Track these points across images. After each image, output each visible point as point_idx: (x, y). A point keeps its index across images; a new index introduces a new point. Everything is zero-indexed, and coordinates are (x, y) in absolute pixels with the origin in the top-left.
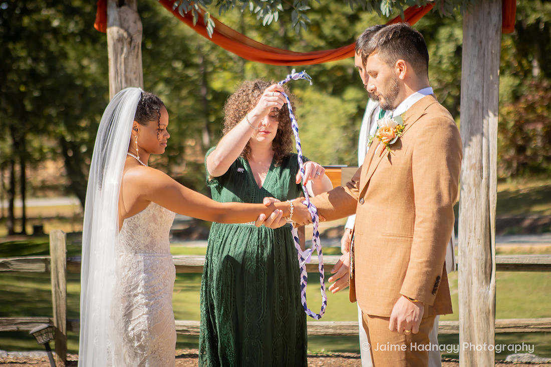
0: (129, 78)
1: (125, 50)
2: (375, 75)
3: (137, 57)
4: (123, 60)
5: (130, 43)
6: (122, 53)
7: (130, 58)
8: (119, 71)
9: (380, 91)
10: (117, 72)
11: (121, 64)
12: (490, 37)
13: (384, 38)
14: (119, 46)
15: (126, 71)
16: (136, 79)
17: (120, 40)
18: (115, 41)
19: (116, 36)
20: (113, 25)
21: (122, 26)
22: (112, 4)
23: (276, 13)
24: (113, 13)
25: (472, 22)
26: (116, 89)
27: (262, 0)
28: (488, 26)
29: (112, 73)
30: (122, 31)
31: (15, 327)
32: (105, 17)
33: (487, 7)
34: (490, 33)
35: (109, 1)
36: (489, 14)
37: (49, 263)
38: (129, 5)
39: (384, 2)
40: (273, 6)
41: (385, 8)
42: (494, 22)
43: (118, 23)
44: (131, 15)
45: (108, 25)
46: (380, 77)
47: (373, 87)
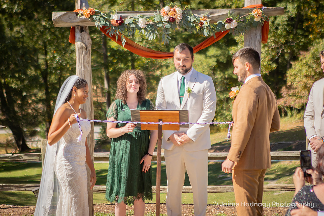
0: (85, 66)
1: (84, 53)
3: (89, 55)
4: (83, 57)
5: (86, 49)
6: (82, 54)
7: (86, 56)
8: (81, 62)
10: (80, 63)
11: (81, 59)
12: (256, 45)
14: (81, 51)
15: (84, 63)
16: (88, 66)
17: (82, 48)
18: (79, 48)
19: (80, 46)
20: (78, 41)
21: (82, 42)
22: (78, 31)
23: (155, 35)
24: (78, 35)
25: (248, 39)
26: (79, 71)
27: (148, 29)
28: (255, 40)
29: (77, 63)
30: (82, 44)
31: (24, 189)
32: (74, 37)
33: (254, 31)
34: (256, 43)
35: (77, 30)
36: (256, 34)
37: (41, 156)
38: (86, 32)
39: (205, 30)
40: (153, 32)
41: (206, 33)
42: (258, 38)
43: (81, 40)
44: (86, 36)
45: (76, 41)
46: (239, 68)
47: (236, 72)
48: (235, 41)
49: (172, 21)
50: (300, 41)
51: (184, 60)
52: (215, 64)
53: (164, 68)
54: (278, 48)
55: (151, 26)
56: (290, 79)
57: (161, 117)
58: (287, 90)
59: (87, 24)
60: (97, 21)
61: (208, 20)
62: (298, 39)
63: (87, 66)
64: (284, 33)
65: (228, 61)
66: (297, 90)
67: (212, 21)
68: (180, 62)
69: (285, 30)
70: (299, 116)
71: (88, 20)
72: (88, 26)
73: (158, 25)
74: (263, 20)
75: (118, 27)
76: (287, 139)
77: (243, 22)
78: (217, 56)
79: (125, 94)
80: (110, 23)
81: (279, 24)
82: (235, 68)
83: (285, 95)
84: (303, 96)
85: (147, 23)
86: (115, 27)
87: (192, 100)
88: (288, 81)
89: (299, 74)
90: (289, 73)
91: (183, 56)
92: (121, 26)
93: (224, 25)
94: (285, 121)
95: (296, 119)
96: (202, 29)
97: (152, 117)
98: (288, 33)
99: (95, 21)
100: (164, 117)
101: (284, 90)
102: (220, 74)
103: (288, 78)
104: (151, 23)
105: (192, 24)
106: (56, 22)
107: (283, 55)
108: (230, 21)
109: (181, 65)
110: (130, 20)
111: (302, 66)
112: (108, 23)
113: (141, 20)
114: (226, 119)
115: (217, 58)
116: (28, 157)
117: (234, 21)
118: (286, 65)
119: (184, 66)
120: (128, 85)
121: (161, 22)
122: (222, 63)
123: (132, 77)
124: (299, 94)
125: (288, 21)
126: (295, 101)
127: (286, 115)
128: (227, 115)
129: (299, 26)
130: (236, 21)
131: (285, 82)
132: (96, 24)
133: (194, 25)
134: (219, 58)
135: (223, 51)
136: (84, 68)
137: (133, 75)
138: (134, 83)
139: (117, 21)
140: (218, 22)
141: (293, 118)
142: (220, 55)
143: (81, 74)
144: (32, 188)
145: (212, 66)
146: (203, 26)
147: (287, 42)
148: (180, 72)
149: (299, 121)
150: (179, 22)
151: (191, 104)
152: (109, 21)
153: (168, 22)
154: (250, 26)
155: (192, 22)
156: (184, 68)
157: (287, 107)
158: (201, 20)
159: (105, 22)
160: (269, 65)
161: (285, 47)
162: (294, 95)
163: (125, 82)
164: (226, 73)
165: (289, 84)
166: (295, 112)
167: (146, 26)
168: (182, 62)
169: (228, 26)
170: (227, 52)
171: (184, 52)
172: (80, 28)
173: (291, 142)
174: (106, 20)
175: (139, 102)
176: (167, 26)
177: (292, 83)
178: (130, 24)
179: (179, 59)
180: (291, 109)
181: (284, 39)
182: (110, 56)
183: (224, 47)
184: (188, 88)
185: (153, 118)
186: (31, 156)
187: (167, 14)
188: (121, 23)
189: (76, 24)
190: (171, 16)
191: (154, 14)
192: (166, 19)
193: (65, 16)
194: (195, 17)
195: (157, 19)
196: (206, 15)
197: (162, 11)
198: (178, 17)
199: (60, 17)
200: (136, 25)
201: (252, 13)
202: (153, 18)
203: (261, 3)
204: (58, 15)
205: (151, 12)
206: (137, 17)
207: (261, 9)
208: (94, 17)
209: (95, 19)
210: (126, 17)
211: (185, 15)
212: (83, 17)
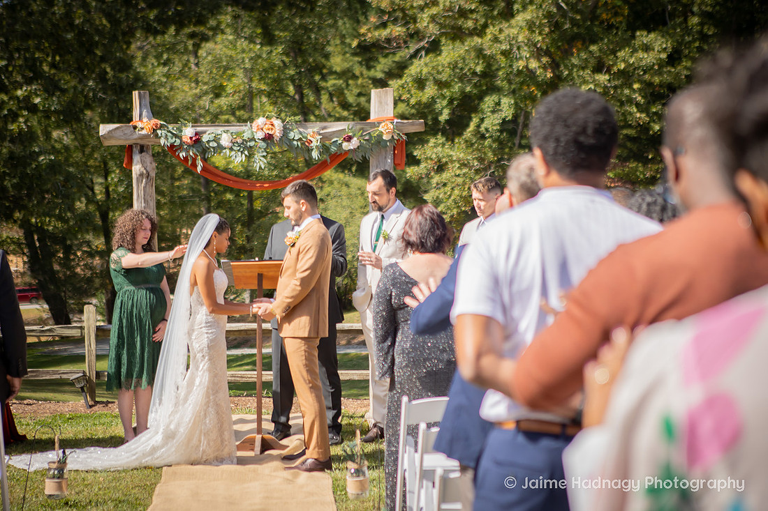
0: (146, 200)
1: (144, 180)
2: (289, 208)
3: (152, 186)
4: (143, 187)
5: (148, 177)
6: (142, 183)
7: (148, 186)
8: (139, 195)
9: (292, 216)
11: (141, 191)
13: (294, 189)
14: (140, 179)
15: (144, 195)
17: (141, 175)
18: (137, 175)
19: (138, 173)
20: (136, 165)
21: (142, 166)
22: (136, 150)
23: (244, 157)
24: (136, 157)
25: (375, 163)
27: (235, 148)
29: (135, 197)
30: (142, 169)
31: (58, 376)
32: (131, 160)
33: (384, 154)
35: (134, 149)
36: (386, 158)
37: (84, 329)
38: (147, 152)
39: (314, 150)
40: (242, 152)
41: (315, 154)
42: (389, 163)
43: (140, 163)
44: (148, 158)
45: (133, 164)
46: (292, 209)
47: (287, 215)
49: (268, 138)
55: (239, 145)
59: (149, 142)
60: (162, 138)
61: (319, 137)
63: (149, 201)
67: (325, 137)
71: (150, 135)
72: (150, 144)
73: (248, 144)
74: (396, 137)
75: (192, 146)
77: (367, 140)
80: (181, 141)
85: (233, 141)
86: (189, 146)
92: (196, 145)
93: (341, 144)
96: (310, 150)
99: (160, 137)
104: (239, 141)
106: (105, 138)
108: (349, 139)
110: (210, 136)
112: (178, 141)
113: (224, 136)
117: (355, 139)
121: (253, 139)
130: (358, 139)
132: (162, 141)
133: (299, 143)
136: (145, 202)
139: (191, 138)
140: (332, 141)
144: (70, 375)
146: (312, 145)
150: (278, 140)
152: (180, 138)
153: (263, 140)
154: (377, 146)
155: (297, 140)
158: (309, 138)
159: (174, 139)
167: (231, 145)
169: (346, 146)
172: (139, 147)
174: (176, 136)
176: (263, 144)
178: (208, 142)
186: (69, 329)
187: (262, 129)
188: (197, 141)
189: (135, 142)
190: (267, 132)
191: (244, 128)
192: (260, 135)
193: (118, 131)
194: (301, 133)
195: (246, 136)
196: (315, 130)
197: (254, 124)
198: (277, 133)
199: (110, 132)
200: (218, 144)
201: (380, 129)
202: (241, 134)
203: (392, 115)
204: (108, 130)
205: (239, 126)
206: (220, 132)
207: (392, 123)
208: (159, 132)
209: (160, 135)
210: (205, 132)
211: (286, 130)
212: (144, 132)
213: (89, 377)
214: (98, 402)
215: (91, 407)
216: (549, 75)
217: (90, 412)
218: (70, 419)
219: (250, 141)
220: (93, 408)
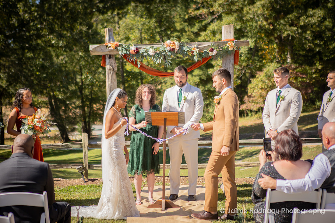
3: (115, 75)
4: (111, 76)
5: (113, 70)
6: (110, 74)
7: (113, 75)
10: (109, 80)
14: (110, 71)
15: (112, 80)
17: (110, 69)
18: (108, 70)
19: (109, 68)
20: (107, 65)
21: (110, 65)
22: (107, 58)
23: (160, 60)
24: (107, 61)
25: (224, 62)
26: (108, 85)
27: (156, 56)
28: (229, 63)
29: (107, 80)
30: (110, 67)
31: (70, 167)
32: (105, 62)
33: (229, 57)
34: (230, 65)
35: (106, 57)
36: (230, 59)
37: (82, 144)
38: (113, 58)
39: (195, 56)
40: (159, 58)
41: (196, 59)
42: (231, 62)
43: (109, 64)
44: (113, 61)
45: (106, 64)
46: (217, 83)
47: (214, 85)
48: (212, 64)
49: (172, 50)
50: (257, 65)
51: (181, 77)
52: (199, 80)
53: (163, 84)
54: (242, 70)
55: (158, 54)
56: (250, 91)
57: (166, 116)
58: (248, 98)
59: (114, 53)
60: (120, 51)
61: (197, 50)
62: (255, 63)
63: (114, 82)
64: (246, 59)
65: (207, 79)
66: (255, 98)
67: (200, 50)
68: (178, 79)
69: (247, 57)
70: (256, 116)
71: (114, 50)
72: (114, 54)
73: (162, 53)
74: (235, 49)
75: (135, 55)
76: (248, 132)
77: (221, 51)
78: (200, 75)
79: (141, 101)
80: (129, 52)
81: (242, 53)
82: (214, 83)
83: (247, 102)
84: (259, 102)
85: (155, 52)
86: (133, 55)
87: (187, 105)
88: (249, 92)
89: (256, 87)
90: (250, 86)
91: (181, 74)
92: (137, 54)
93: (208, 53)
94: (247, 120)
95: (255, 118)
96: (193, 56)
97: (159, 116)
98: (249, 59)
100: (168, 116)
101: (246, 98)
102: (202, 88)
103: (249, 90)
104: (158, 52)
105: (186, 52)
106: (92, 52)
107: (245, 74)
108: (212, 50)
109: (179, 81)
110: (143, 50)
111: (259, 81)
112: (128, 52)
113: (151, 50)
114: (207, 118)
115: (200, 76)
116: (73, 145)
117: (215, 50)
118: (247, 81)
119: (181, 82)
120: (143, 95)
121: (165, 51)
122: (203, 80)
123: (146, 89)
124: (257, 101)
125: (248, 51)
126: (254, 105)
127: (247, 115)
128: (207, 116)
129: (256, 55)
130: (216, 50)
131: (247, 93)
132: (120, 53)
133: (188, 53)
134: (201, 77)
135: (204, 72)
136: (112, 83)
137: (146, 88)
138: (147, 94)
139: (134, 51)
140: (204, 51)
141: (252, 117)
142: (202, 75)
143: (109, 87)
144: (76, 166)
145: (196, 82)
146: (194, 54)
147: (248, 65)
148: (178, 86)
149: (257, 119)
150: (177, 51)
151: (186, 107)
152: (129, 51)
153: (170, 51)
154: (226, 53)
155: (186, 51)
156: (181, 83)
157: (248, 110)
158: (193, 50)
159: (126, 51)
160: (236, 81)
161: (246, 68)
162: (253, 102)
163: (141, 93)
164: (206, 87)
165: (249, 94)
166: (253, 113)
167: (154, 54)
168: (180, 79)
169: (211, 54)
170: (207, 72)
171: (181, 72)
172: (109, 56)
173: (251, 134)
174: (127, 50)
175: (151, 106)
176: (169, 54)
177: (251, 93)
178: (143, 53)
179: (177, 77)
180: (251, 111)
181: (246, 63)
182: (126, 76)
183: (204, 69)
184: (184, 96)
185: (161, 117)
186: (75, 144)
187: (169, 46)
188: (137, 52)
189: (106, 53)
190: (172, 47)
191: (160, 46)
192: (168, 49)
193: (98, 48)
194: (188, 47)
195: (162, 49)
196: (195, 46)
197: (165, 44)
198: (177, 48)
199: (95, 48)
200: (148, 54)
201: (228, 45)
202: (159, 48)
203: (233, 38)
204: (94, 47)
205: (158, 45)
206: (148, 48)
207: (233, 42)
208: (119, 48)
209: (119, 50)
210: (141, 48)
211: (181, 47)
212: (111, 48)
213: (85, 168)
214: (89, 180)
215: (86, 182)
216: (271, 27)
217: (86, 184)
218: (77, 188)
219: (163, 52)
220: (87, 182)
